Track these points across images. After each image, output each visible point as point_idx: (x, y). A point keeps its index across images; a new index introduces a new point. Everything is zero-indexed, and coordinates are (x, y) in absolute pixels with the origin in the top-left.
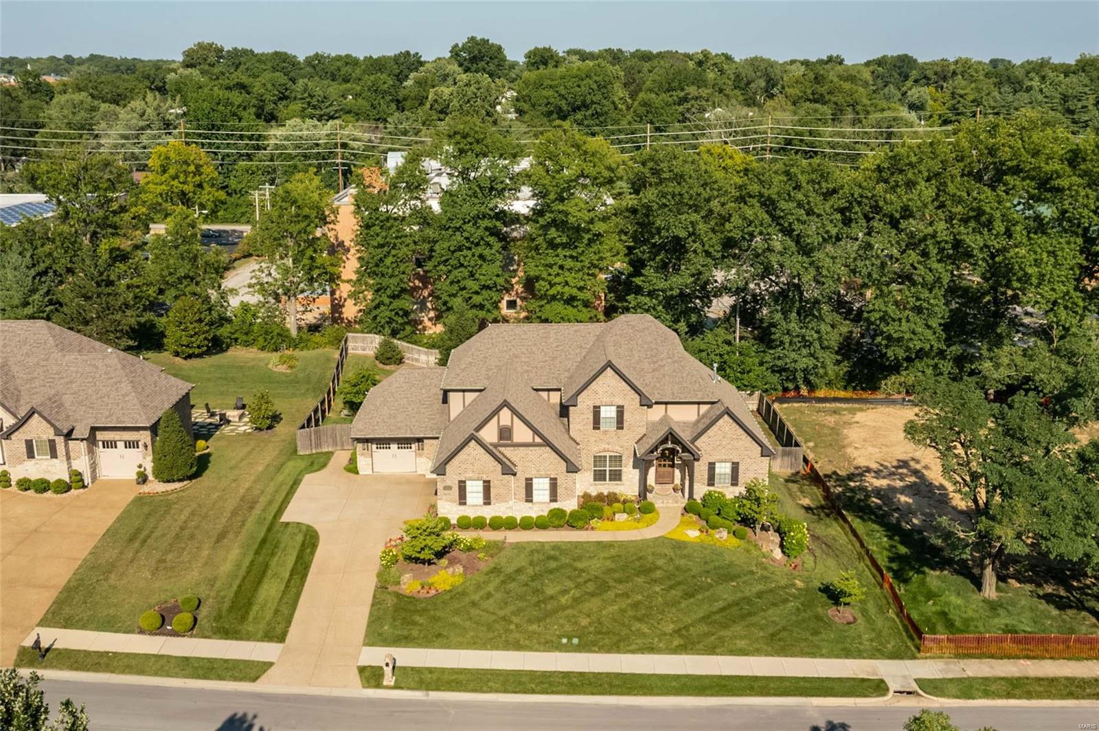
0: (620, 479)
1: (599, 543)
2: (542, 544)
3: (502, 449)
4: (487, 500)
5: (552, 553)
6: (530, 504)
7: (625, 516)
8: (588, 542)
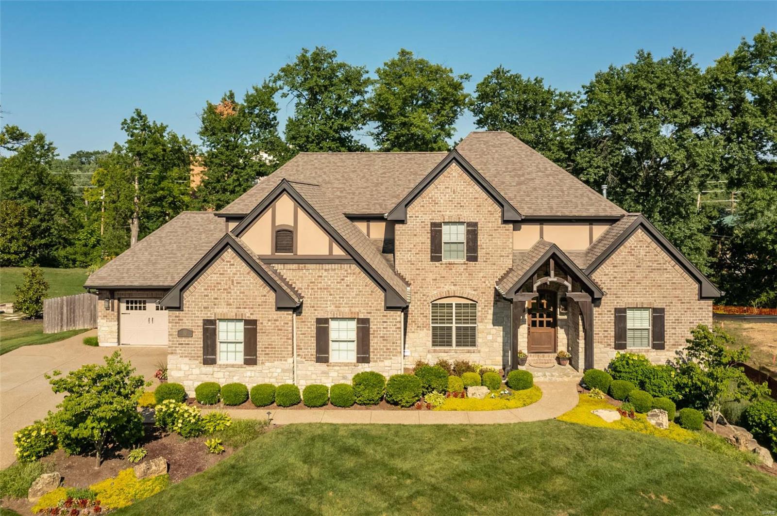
0: (473, 344)
1: (439, 427)
2: (335, 427)
3: (278, 267)
4: (251, 358)
5: (351, 441)
6: (322, 367)
7: (485, 389)
8: (420, 426)
